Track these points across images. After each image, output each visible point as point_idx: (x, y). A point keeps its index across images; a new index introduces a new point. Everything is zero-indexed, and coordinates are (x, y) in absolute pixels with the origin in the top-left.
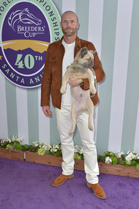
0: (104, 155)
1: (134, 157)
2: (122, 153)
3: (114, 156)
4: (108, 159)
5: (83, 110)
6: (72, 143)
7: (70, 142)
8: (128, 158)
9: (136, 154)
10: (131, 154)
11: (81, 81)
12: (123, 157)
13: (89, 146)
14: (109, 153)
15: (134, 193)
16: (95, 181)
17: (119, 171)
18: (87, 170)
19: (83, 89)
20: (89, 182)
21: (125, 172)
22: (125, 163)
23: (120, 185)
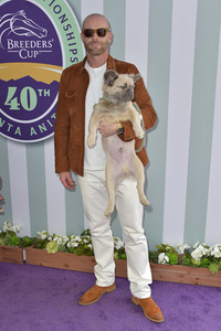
0: (156, 250)
1: (205, 251)
2: (186, 247)
3: (173, 251)
4: (162, 257)
5: (125, 174)
6: (110, 233)
7: (107, 230)
8: (196, 255)
9: (208, 248)
10: (201, 247)
11: (120, 126)
12: (188, 253)
13: (134, 236)
14: (165, 246)
15: (206, 312)
16: (146, 294)
17: (181, 276)
18: (131, 275)
19: (123, 139)
20: (136, 295)
21: (191, 276)
22: (191, 263)
23: (184, 298)
